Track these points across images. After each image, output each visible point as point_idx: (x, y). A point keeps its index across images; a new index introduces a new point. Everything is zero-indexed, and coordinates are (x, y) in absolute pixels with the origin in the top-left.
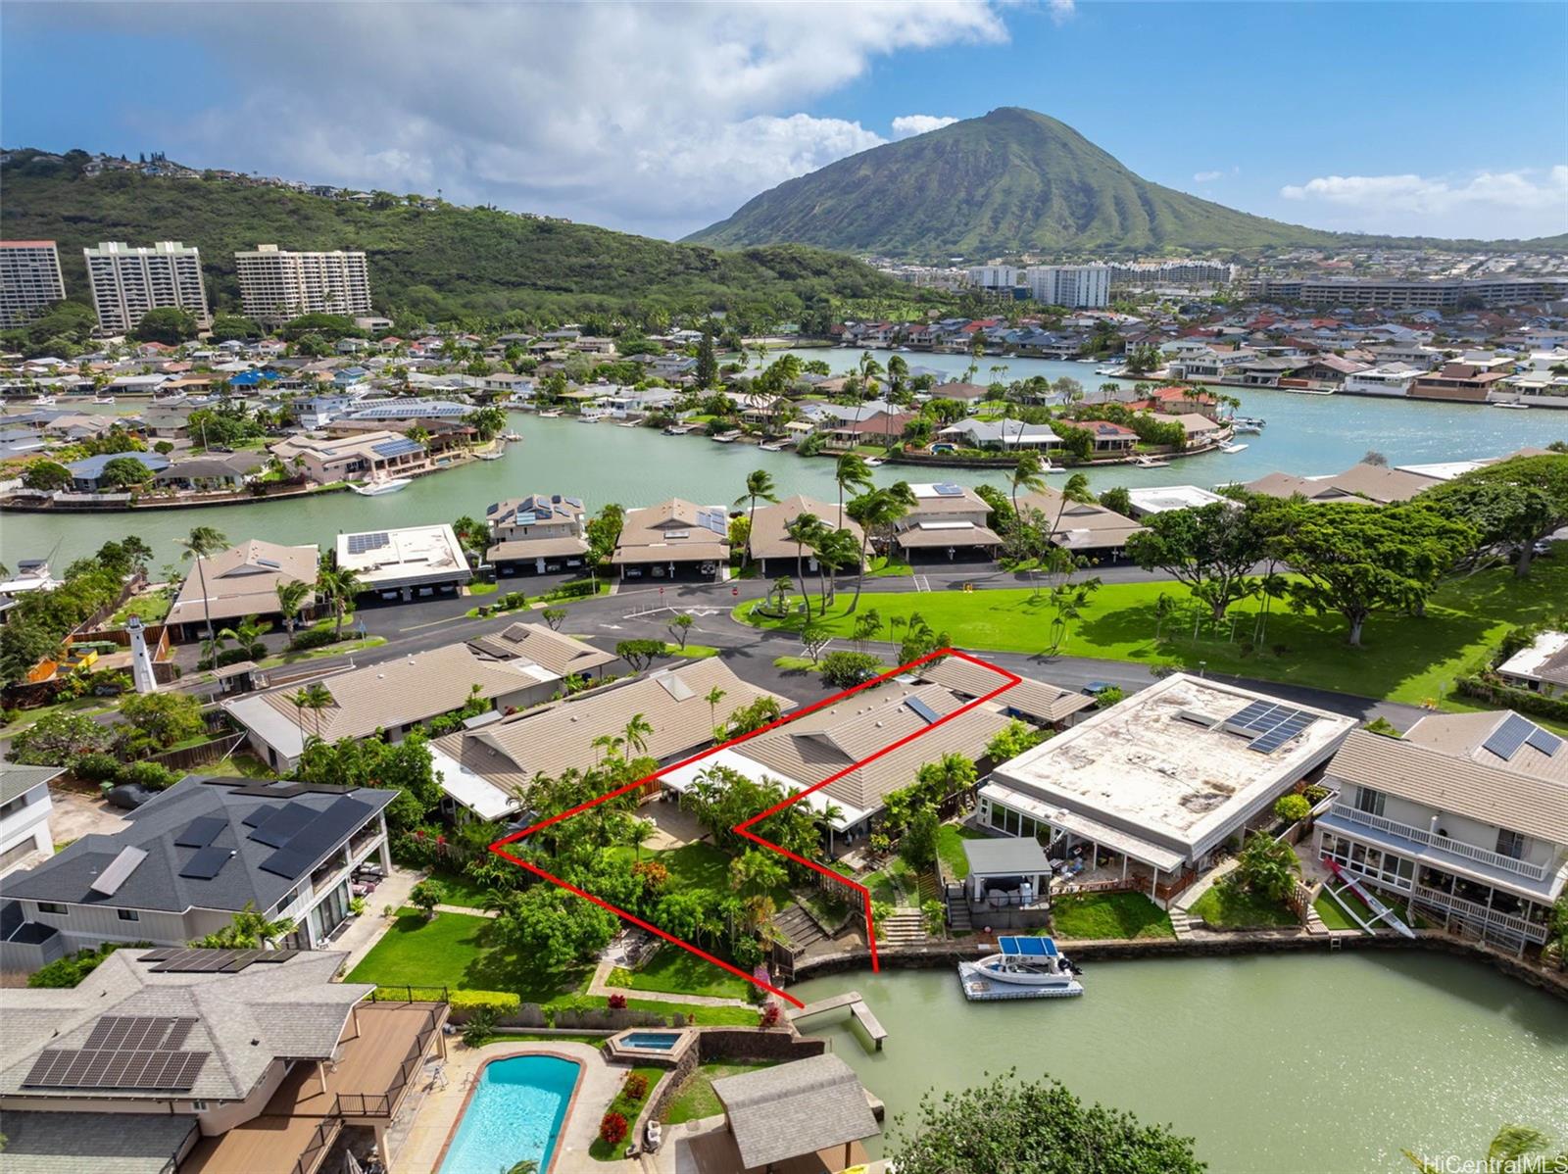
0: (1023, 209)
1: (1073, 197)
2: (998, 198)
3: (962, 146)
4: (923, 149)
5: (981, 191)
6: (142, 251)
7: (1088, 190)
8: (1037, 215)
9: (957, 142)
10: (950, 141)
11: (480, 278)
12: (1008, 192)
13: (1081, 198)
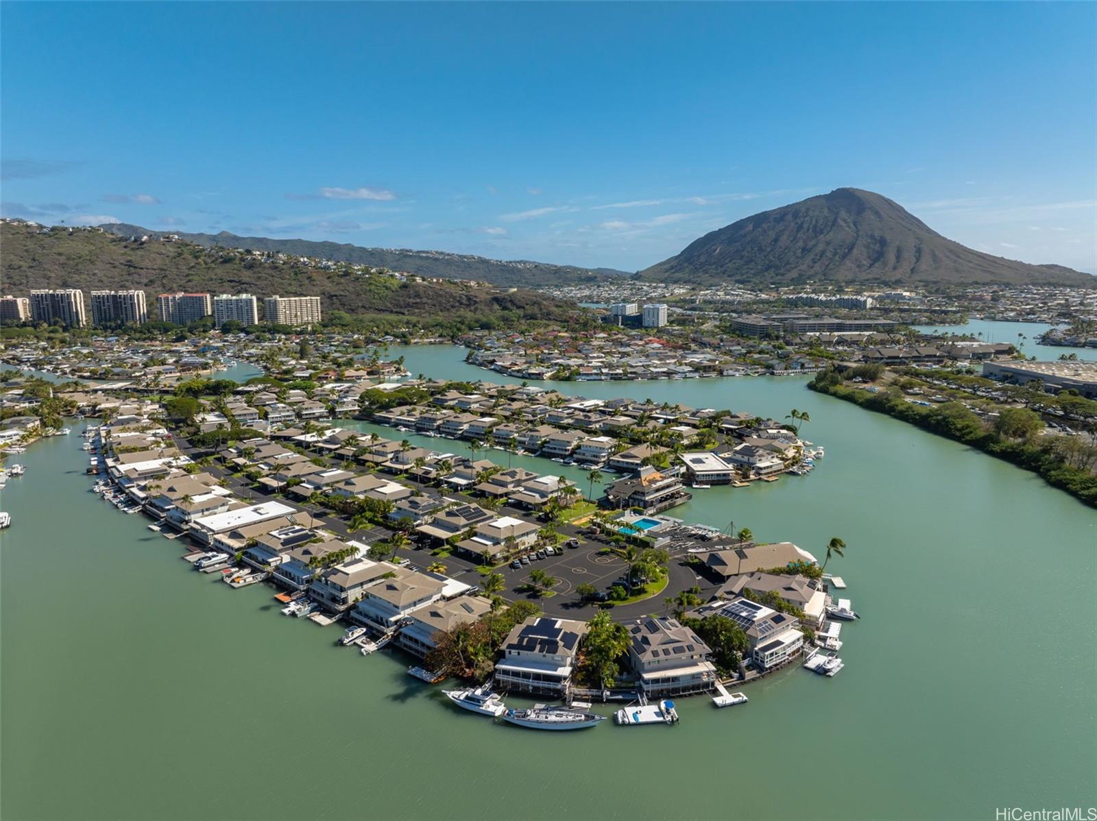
0: (835, 254)
1: (872, 246)
2: (821, 247)
3: (810, 213)
4: (787, 214)
5: (813, 242)
6: (234, 298)
7: (883, 242)
8: (844, 257)
9: (808, 209)
10: (803, 210)
11: (370, 308)
12: (828, 243)
13: (877, 247)
